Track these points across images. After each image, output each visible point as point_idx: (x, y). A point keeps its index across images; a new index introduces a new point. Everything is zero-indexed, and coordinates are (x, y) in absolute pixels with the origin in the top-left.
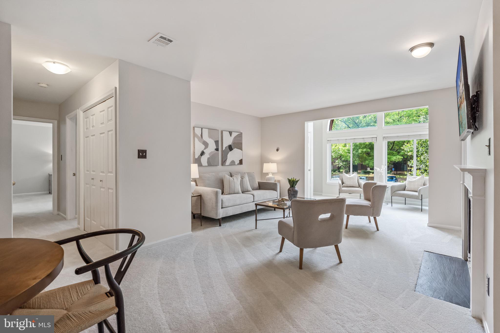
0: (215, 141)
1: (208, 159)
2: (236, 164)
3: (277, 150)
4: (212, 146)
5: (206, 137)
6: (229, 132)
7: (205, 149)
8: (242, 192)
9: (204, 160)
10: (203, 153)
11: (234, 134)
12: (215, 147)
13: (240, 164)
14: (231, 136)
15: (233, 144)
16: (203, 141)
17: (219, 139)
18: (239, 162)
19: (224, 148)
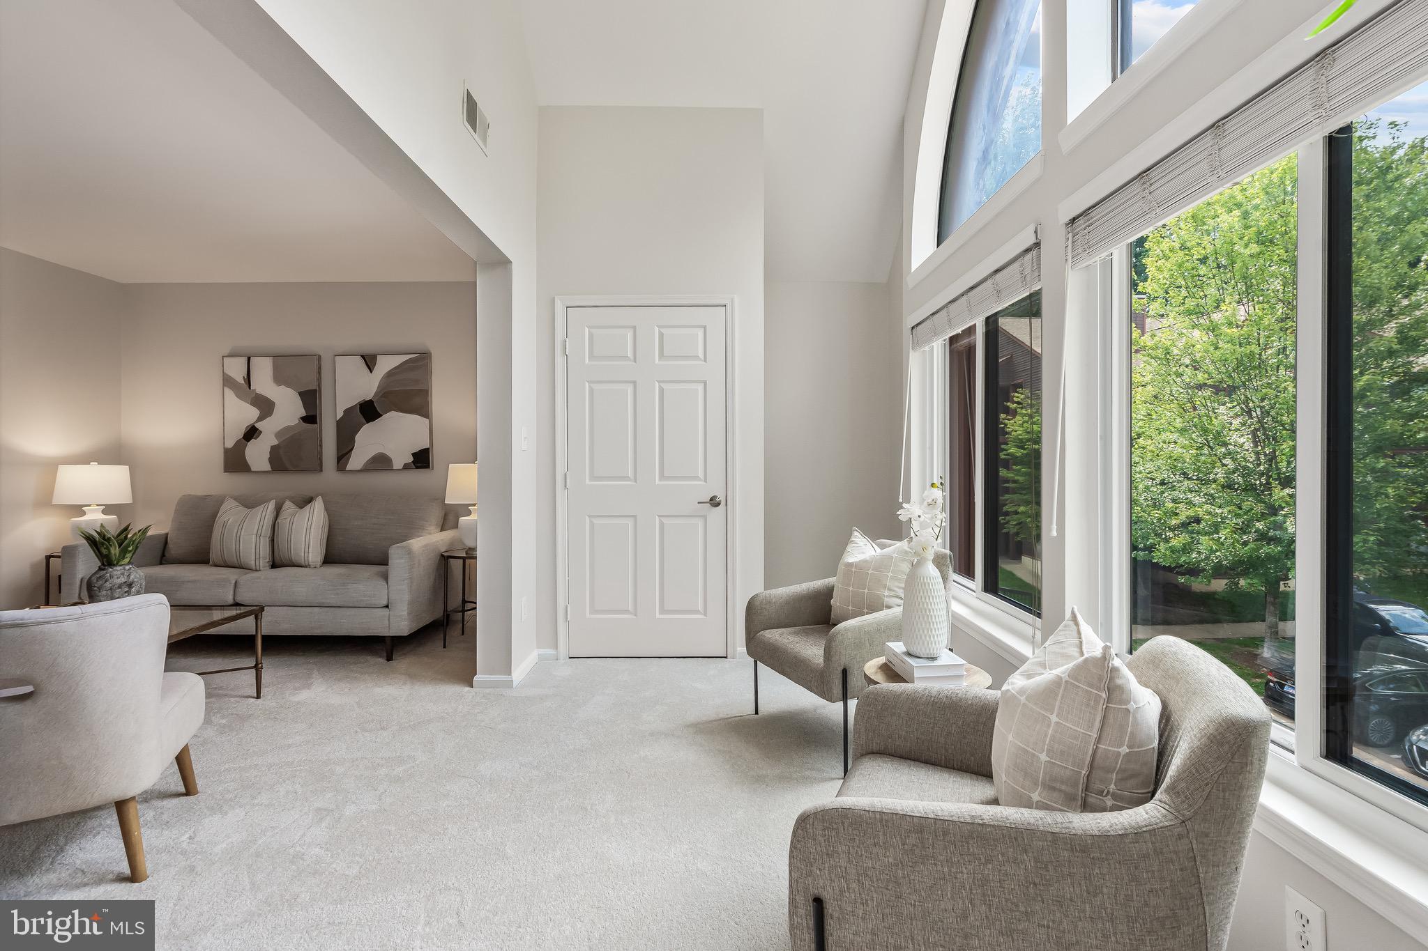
0: (302, 394)
1: (274, 450)
2: (398, 463)
4: (289, 410)
5: (264, 383)
6: (363, 356)
7: (260, 419)
9: (258, 454)
10: (252, 433)
11: (386, 365)
12: (303, 413)
13: (417, 467)
14: (371, 372)
15: (381, 397)
16: (254, 395)
17: (319, 385)
18: (411, 459)
19: (340, 414)
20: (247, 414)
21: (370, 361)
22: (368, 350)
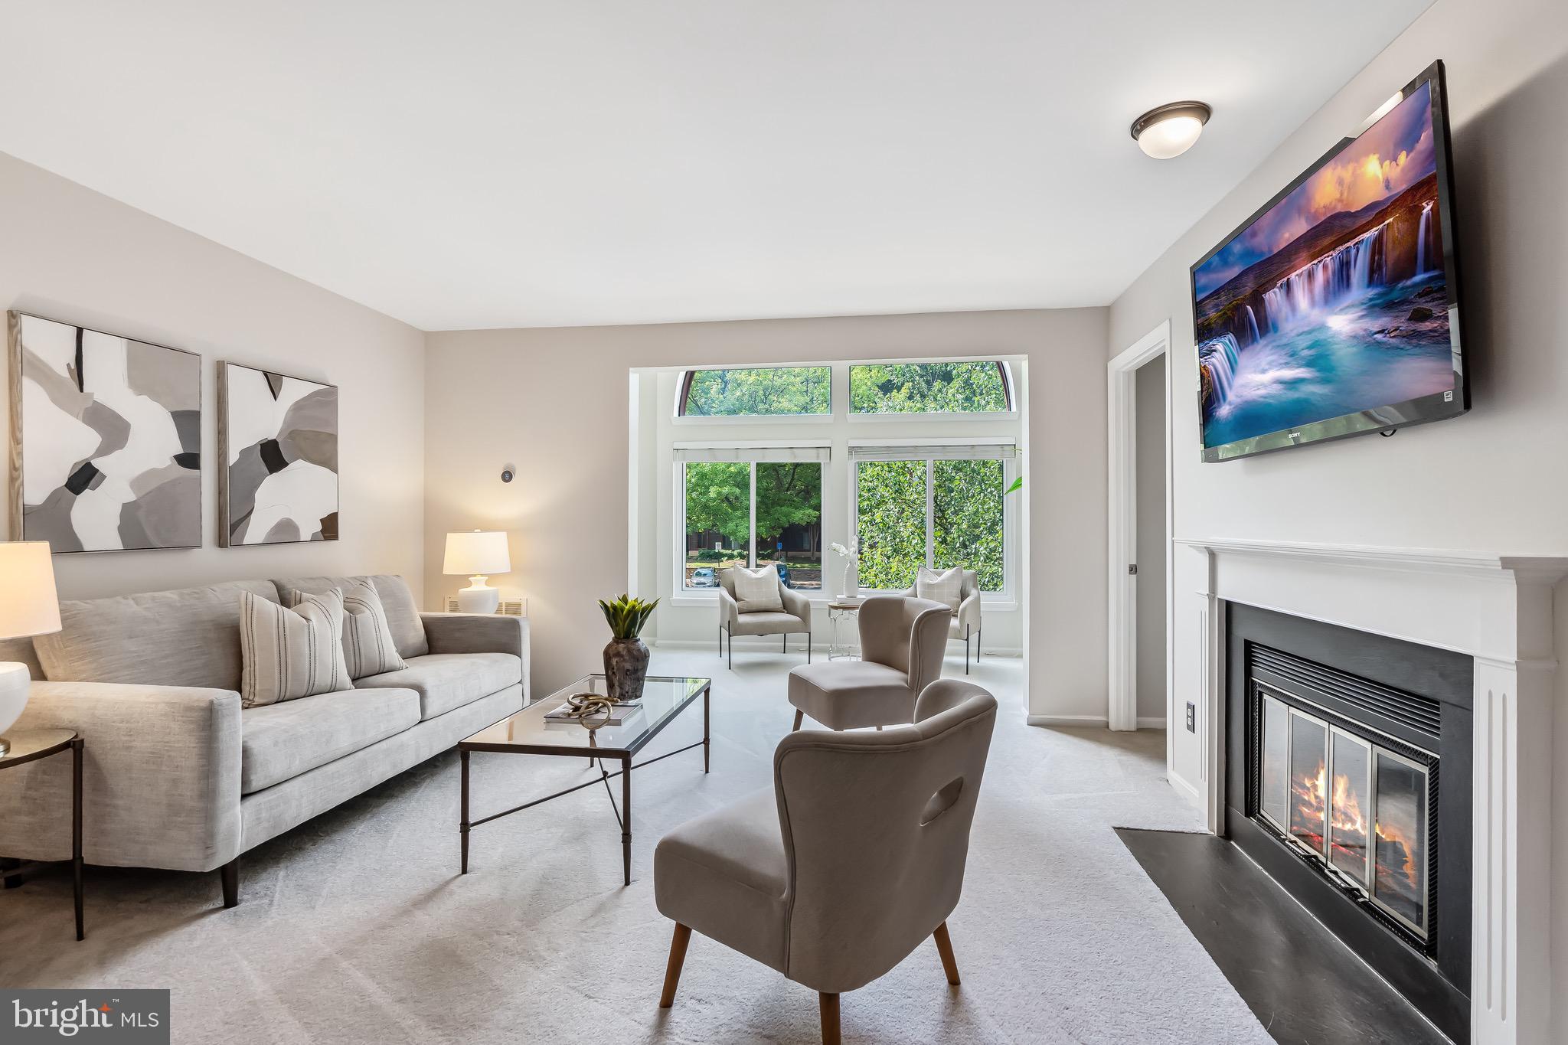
0: (175, 417)
1: (128, 511)
2: (305, 534)
3: (507, 476)
6: (266, 374)
7: (102, 452)
8: (354, 680)
9: (96, 517)
10: (84, 478)
11: (293, 392)
12: (178, 449)
13: (324, 540)
14: (275, 399)
15: (288, 437)
16: (90, 406)
17: (200, 405)
18: (319, 527)
19: (234, 457)
20: (81, 439)
22: (272, 364)
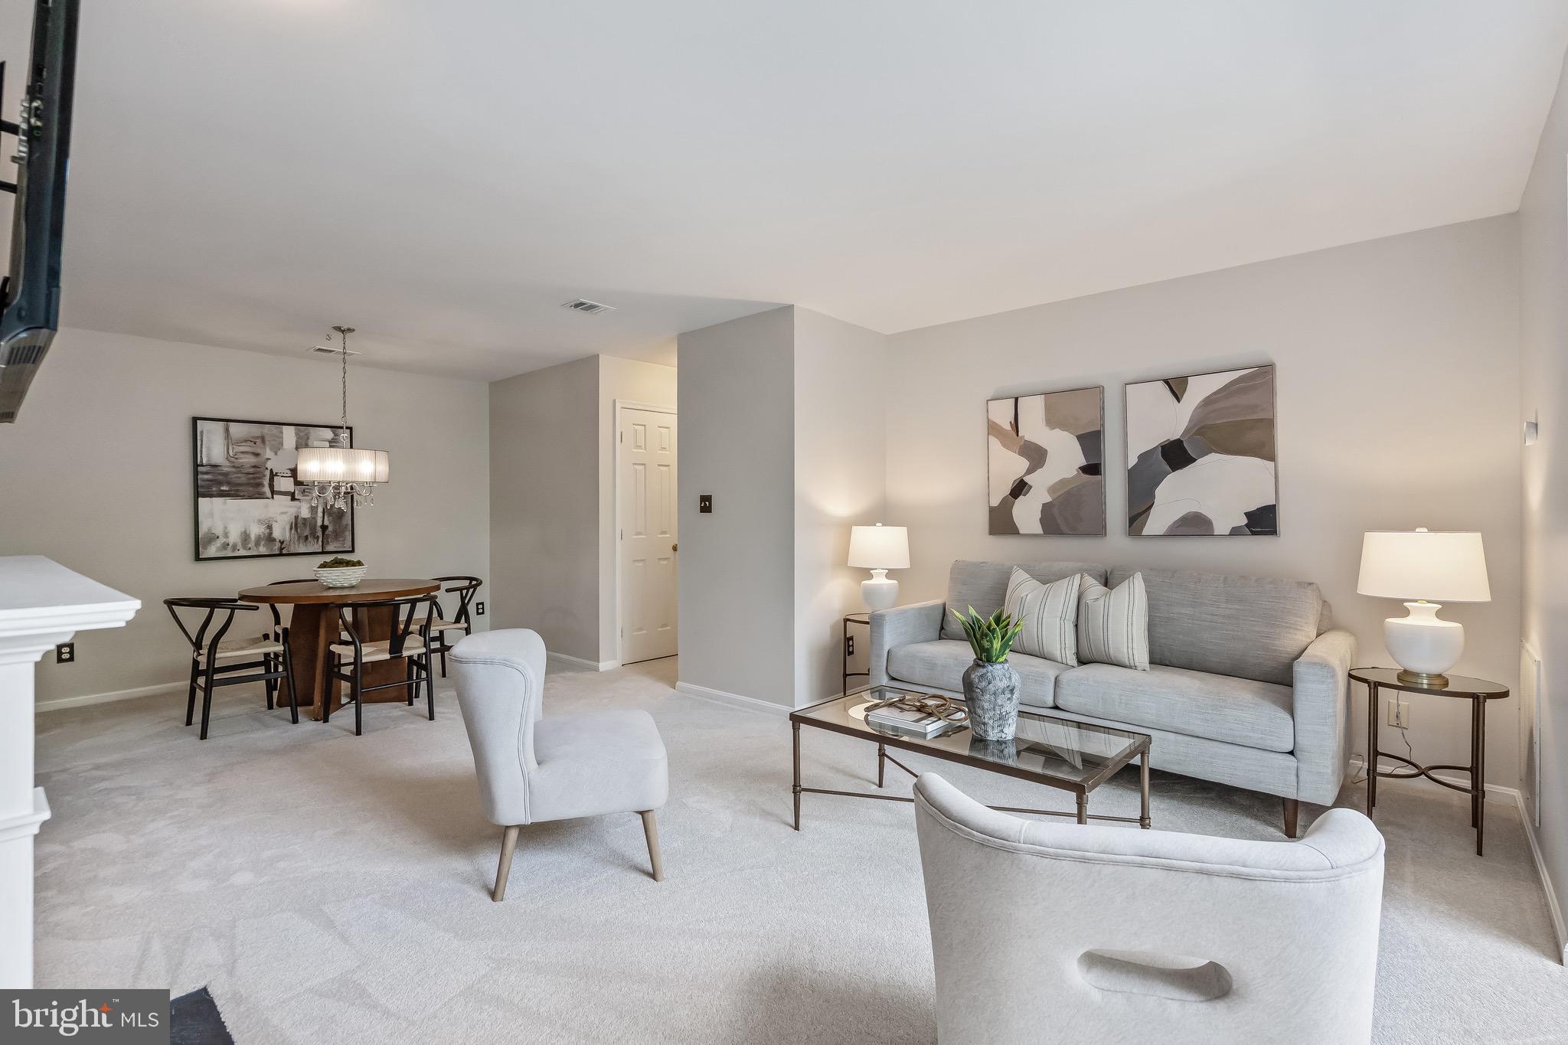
0: (1080, 438)
1: (1046, 508)
6: (1166, 382)
7: (1029, 471)
8: (1080, 662)
9: (1027, 513)
10: (1020, 488)
12: (1082, 461)
13: (1254, 533)
14: (1179, 401)
15: (1195, 434)
16: (1022, 444)
17: (1103, 425)
18: (1244, 521)
19: (1133, 461)
20: (1016, 466)
21: (1176, 386)
22: (1173, 370)
